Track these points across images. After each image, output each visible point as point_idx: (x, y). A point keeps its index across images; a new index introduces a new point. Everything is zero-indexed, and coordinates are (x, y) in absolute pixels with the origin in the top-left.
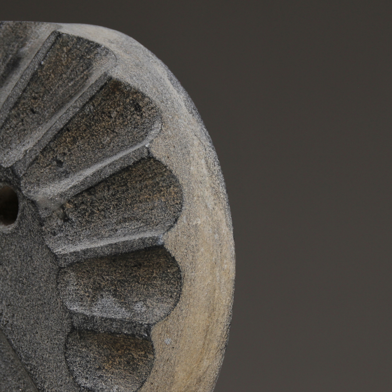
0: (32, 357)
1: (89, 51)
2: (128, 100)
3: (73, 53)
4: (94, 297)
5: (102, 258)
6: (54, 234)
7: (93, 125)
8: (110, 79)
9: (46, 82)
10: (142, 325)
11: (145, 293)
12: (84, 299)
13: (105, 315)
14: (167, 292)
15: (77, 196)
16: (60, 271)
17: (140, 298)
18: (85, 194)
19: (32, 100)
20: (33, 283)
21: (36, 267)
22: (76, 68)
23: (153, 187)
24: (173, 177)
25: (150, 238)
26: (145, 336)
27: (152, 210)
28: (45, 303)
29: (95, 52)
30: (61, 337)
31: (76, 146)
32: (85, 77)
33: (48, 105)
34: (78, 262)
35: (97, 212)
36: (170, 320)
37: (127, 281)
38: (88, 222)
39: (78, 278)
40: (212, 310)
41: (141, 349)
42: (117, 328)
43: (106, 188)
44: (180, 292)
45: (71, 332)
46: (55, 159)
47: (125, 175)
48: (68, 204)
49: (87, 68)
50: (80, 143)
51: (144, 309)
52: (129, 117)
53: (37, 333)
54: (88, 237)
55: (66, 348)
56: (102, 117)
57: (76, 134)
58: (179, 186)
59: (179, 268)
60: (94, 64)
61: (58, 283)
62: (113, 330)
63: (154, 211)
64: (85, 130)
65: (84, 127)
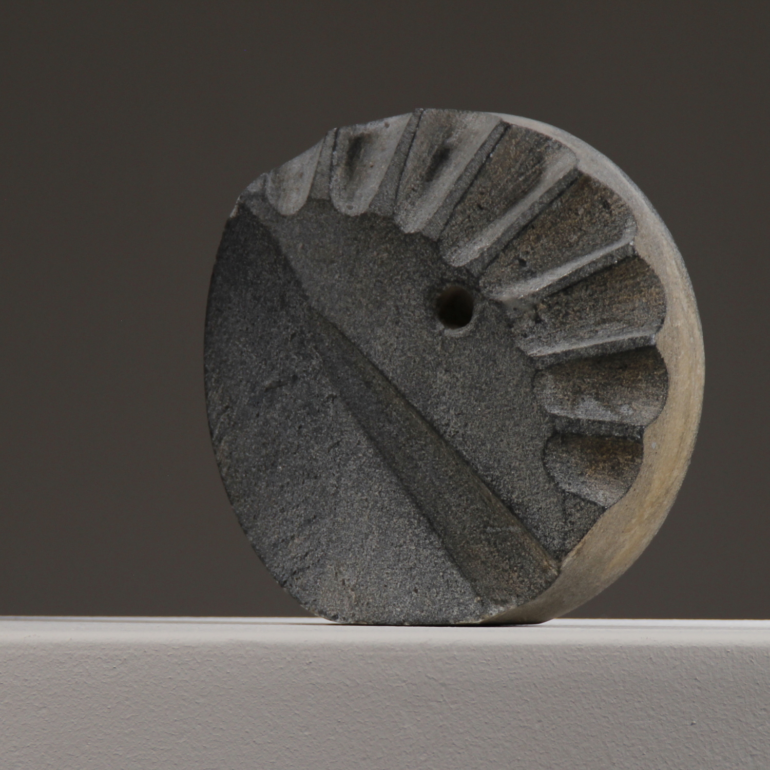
0: (493, 467)
1: (539, 144)
2: (596, 197)
3: (521, 146)
4: (574, 400)
5: (586, 359)
6: (525, 336)
7: (559, 223)
8: (581, 174)
9: (494, 176)
10: (634, 427)
11: (630, 396)
12: (564, 403)
13: (591, 418)
14: (653, 395)
15: (552, 295)
16: (537, 374)
17: (624, 401)
18: (562, 295)
19: (479, 195)
20: (497, 388)
21: (501, 371)
22: (525, 161)
23: (633, 287)
24: (655, 277)
25: (642, 338)
26: (638, 438)
27: (633, 310)
28: (514, 409)
29: (546, 145)
30: (537, 443)
31: (539, 244)
32: (538, 172)
33: (497, 201)
34: (558, 364)
35: (573, 313)
36: (658, 423)
37: (609, 384)
38: (562, 323)
39: (555, 380)
41: (628, 452)
42: (606, 431)
43: (585, 288)
44: (666, 396)
45: (552, 437)
46: (517, 258)
47: (606, 274)
48: (541, 305)
49: (539, 162)
50: (544, 241)
51: (631, 412)
52: (597, 215)
53: (502, 441)
54: (565, 338)
55: (544, 454)
56: (568, 213)
57: (540, 231)
58: (660, 287)
59: (666, 371)
60: (546, 158)
61: (533, 387)
62: (602, 433)
63: (636, 312)
64: (550, 228)
65: (549, 224)
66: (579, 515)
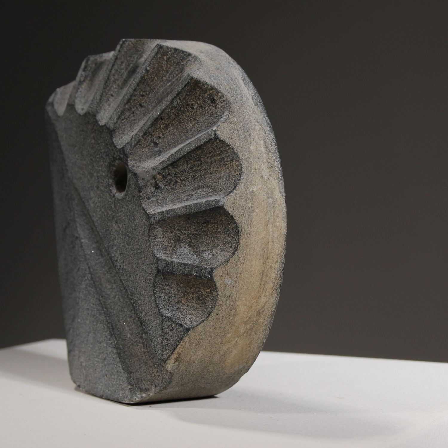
0: (134, 293)
1: (183, 59)
2: (206, 95)
3: (171, 61)
4: (175, 247)
5: (180, 216)
6: (149, 199)
7: (180, 115)
8: (192, 78)
9: (151, 83)
10: (206, 268)
11: (212, 244)
12: (167, 248)
13: (181, 261)
14: (228, 243)
15: (164, 169)
16: (151, 227)
17: (208, 248)
18: (170, 168)
19: (141, 97)
20: (135, 236)
21: (136, 224)
22: (173, 72)
23: (220, 161)
24: (235, 153)
25: (214, 201)
26: (209, 277)
27: (219, 179)
28: (142, 252)
29: (187, 60)
30: (151, 278)
31: (168, 131)
32: (179, 79)
33: (152, 101)
34: (163, 220)
35: (180, 181)
36: (230, 265)
37: (199, 235)
38: (172, 189)
39: (164, 232)
40: (266, 258)
41: (207, 287)
42: (188, 271)
43: (186, 162)
44: (238, 243)
45: (157, 274)
46: (152, 141)
47: (198, 152)
48: (158, 176)
49: (181, 72)
50: (171, 128)
51: (210, 256)
52: (206, 109)
53: (137, 275)
54: (172, 200)
55: (155, 287)
56: (186, 108)
57: (167, 121)
58: (239, 161)
59: (237, 225)
60: (186, 69)
61: (150, 236)
62: (186, 272)
64: (174, 119)
65: (174, 116)
66: (171, 334)
